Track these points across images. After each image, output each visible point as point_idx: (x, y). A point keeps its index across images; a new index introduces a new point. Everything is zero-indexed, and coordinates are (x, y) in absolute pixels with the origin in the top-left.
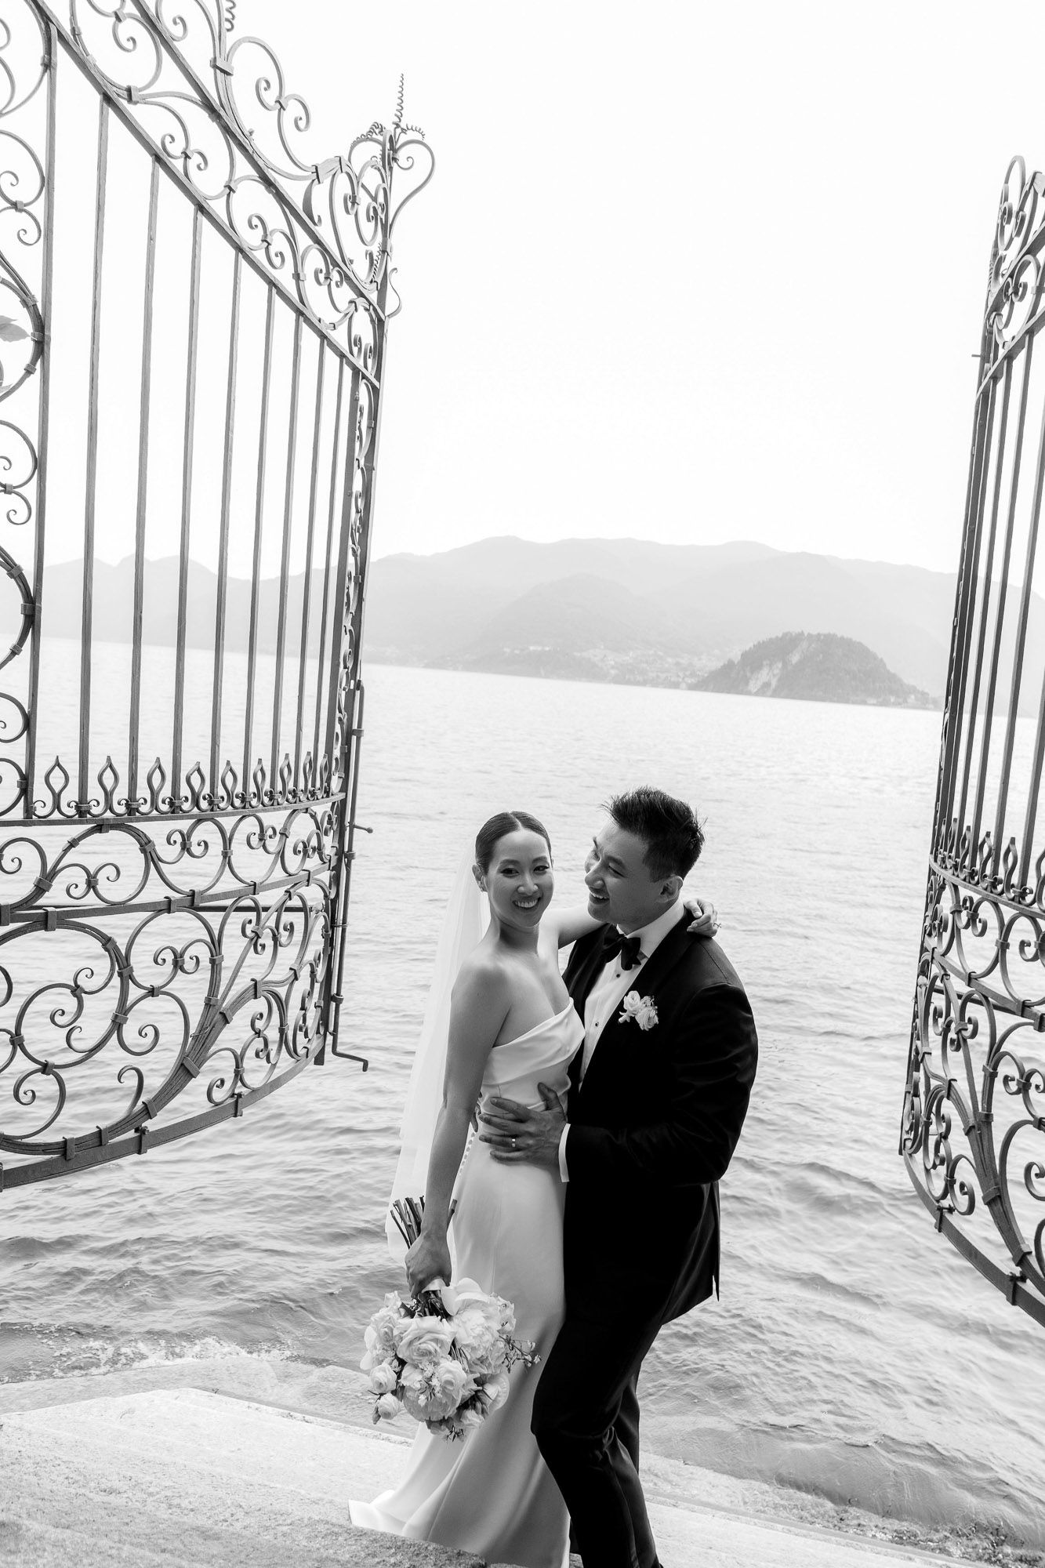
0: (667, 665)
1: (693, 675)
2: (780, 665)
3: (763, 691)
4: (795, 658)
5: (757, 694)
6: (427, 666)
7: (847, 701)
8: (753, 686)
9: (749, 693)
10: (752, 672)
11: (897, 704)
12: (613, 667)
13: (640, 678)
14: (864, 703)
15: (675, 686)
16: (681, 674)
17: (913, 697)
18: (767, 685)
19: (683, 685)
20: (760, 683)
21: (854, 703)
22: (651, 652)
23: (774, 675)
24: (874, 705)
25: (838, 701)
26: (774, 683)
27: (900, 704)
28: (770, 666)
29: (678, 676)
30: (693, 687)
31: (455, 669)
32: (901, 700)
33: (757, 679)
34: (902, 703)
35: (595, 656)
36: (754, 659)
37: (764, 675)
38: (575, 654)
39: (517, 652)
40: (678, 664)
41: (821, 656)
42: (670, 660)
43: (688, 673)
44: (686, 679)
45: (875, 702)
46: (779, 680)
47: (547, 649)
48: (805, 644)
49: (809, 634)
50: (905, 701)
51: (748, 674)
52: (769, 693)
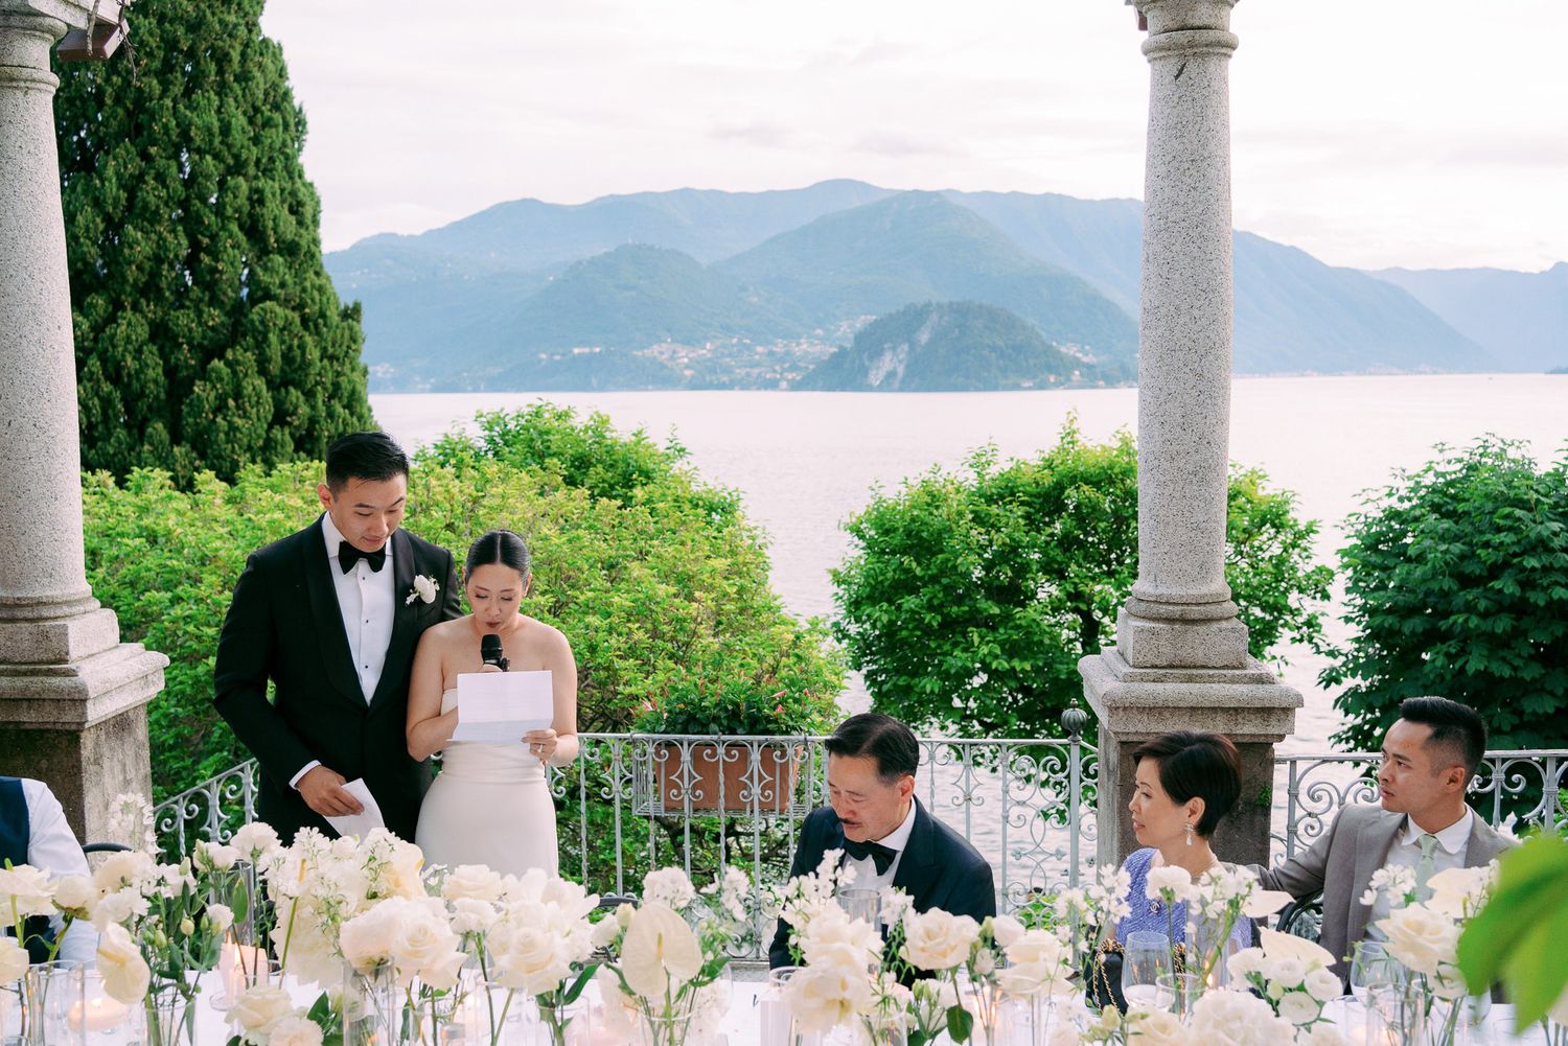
0: (757, 357)
1: (794, 368)
2: (906, 347)
3: (887, 385)
4: (924, 337)
5: (880, 389)
6: (437, 389)
7: (994, 387)
8: (876, 377)
9: (870, 388)
10: (871, 358)
11: (1057, 385)
12: (687, 367)
13: (725, 379)
14: (1016, 387)
15: (772, 385)
16: (777, 368)
17: (1077, 373)
18: (891, 374)
19: (784, 384)
20: (882, 374)
21: (1005, 388)
22: (735, 341)
23: (900, 361)
24: (1030, 388)
25: (985, 389)
26: (901, 370)
27: (1062, 384)
28: (894, 349)
29: (775, 371)
30: (796, 386)
31: (476, 390)
32: (1062, 379)
33: (879, 368)
34: (1065, 383)
35: (662, 353)
36: (871, 343)
37: (887, 362)
38: (635, 353)
39: (557, 358)
40: (771, 353)
41: (957, 330)
42: (760, 349)
43: (787, 365)
44: (785, 374)
45: (1031, 384)
46: (907, 367)
47: (598, 350)
48: (934, 317)
49: (938, 304)
50: (1069, 379)
51: (867, 363)
52: (897, 385)
